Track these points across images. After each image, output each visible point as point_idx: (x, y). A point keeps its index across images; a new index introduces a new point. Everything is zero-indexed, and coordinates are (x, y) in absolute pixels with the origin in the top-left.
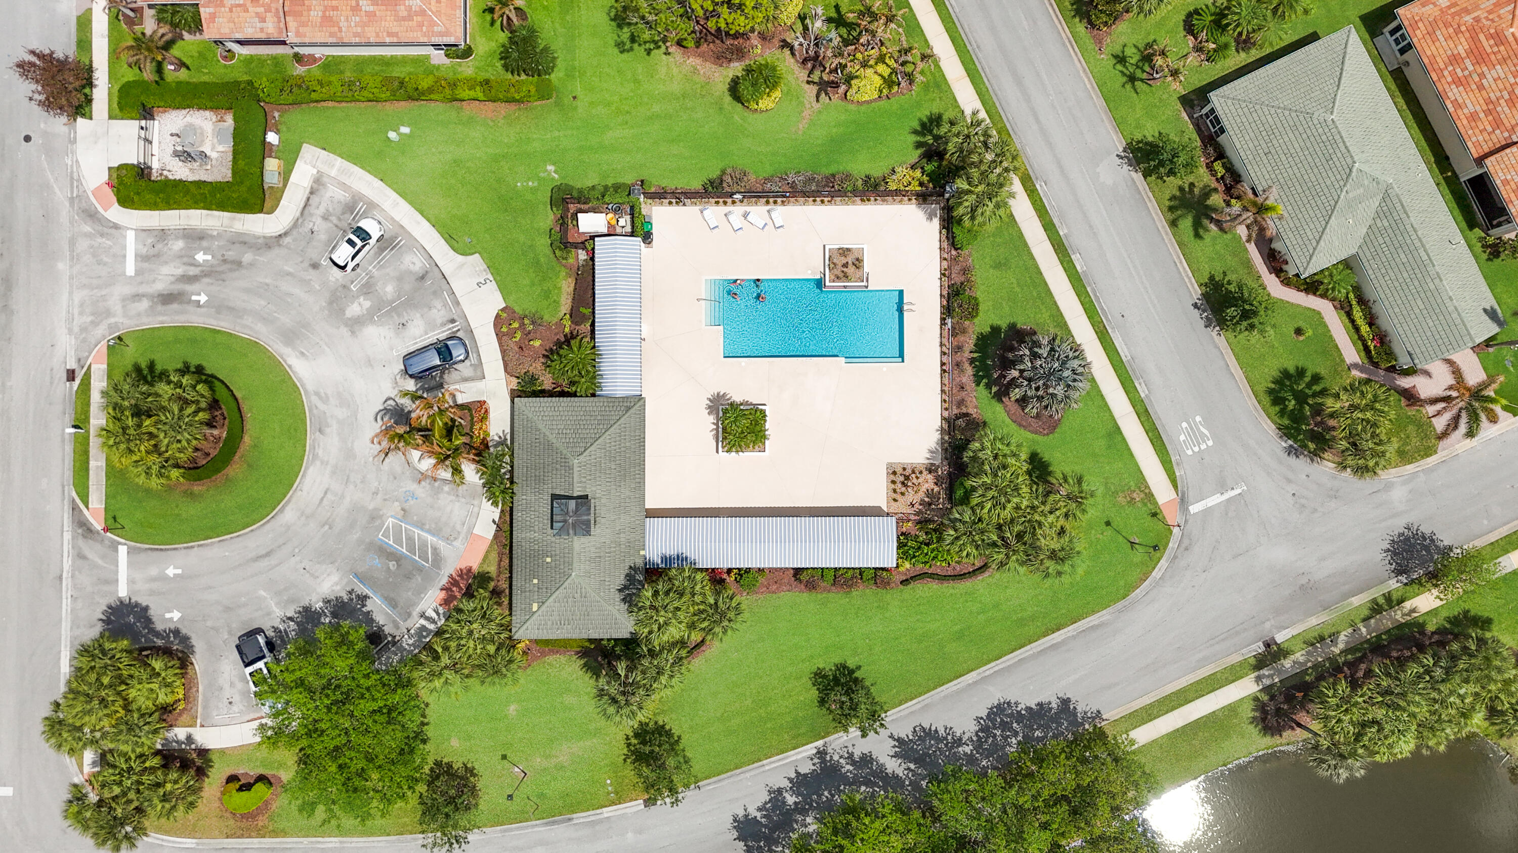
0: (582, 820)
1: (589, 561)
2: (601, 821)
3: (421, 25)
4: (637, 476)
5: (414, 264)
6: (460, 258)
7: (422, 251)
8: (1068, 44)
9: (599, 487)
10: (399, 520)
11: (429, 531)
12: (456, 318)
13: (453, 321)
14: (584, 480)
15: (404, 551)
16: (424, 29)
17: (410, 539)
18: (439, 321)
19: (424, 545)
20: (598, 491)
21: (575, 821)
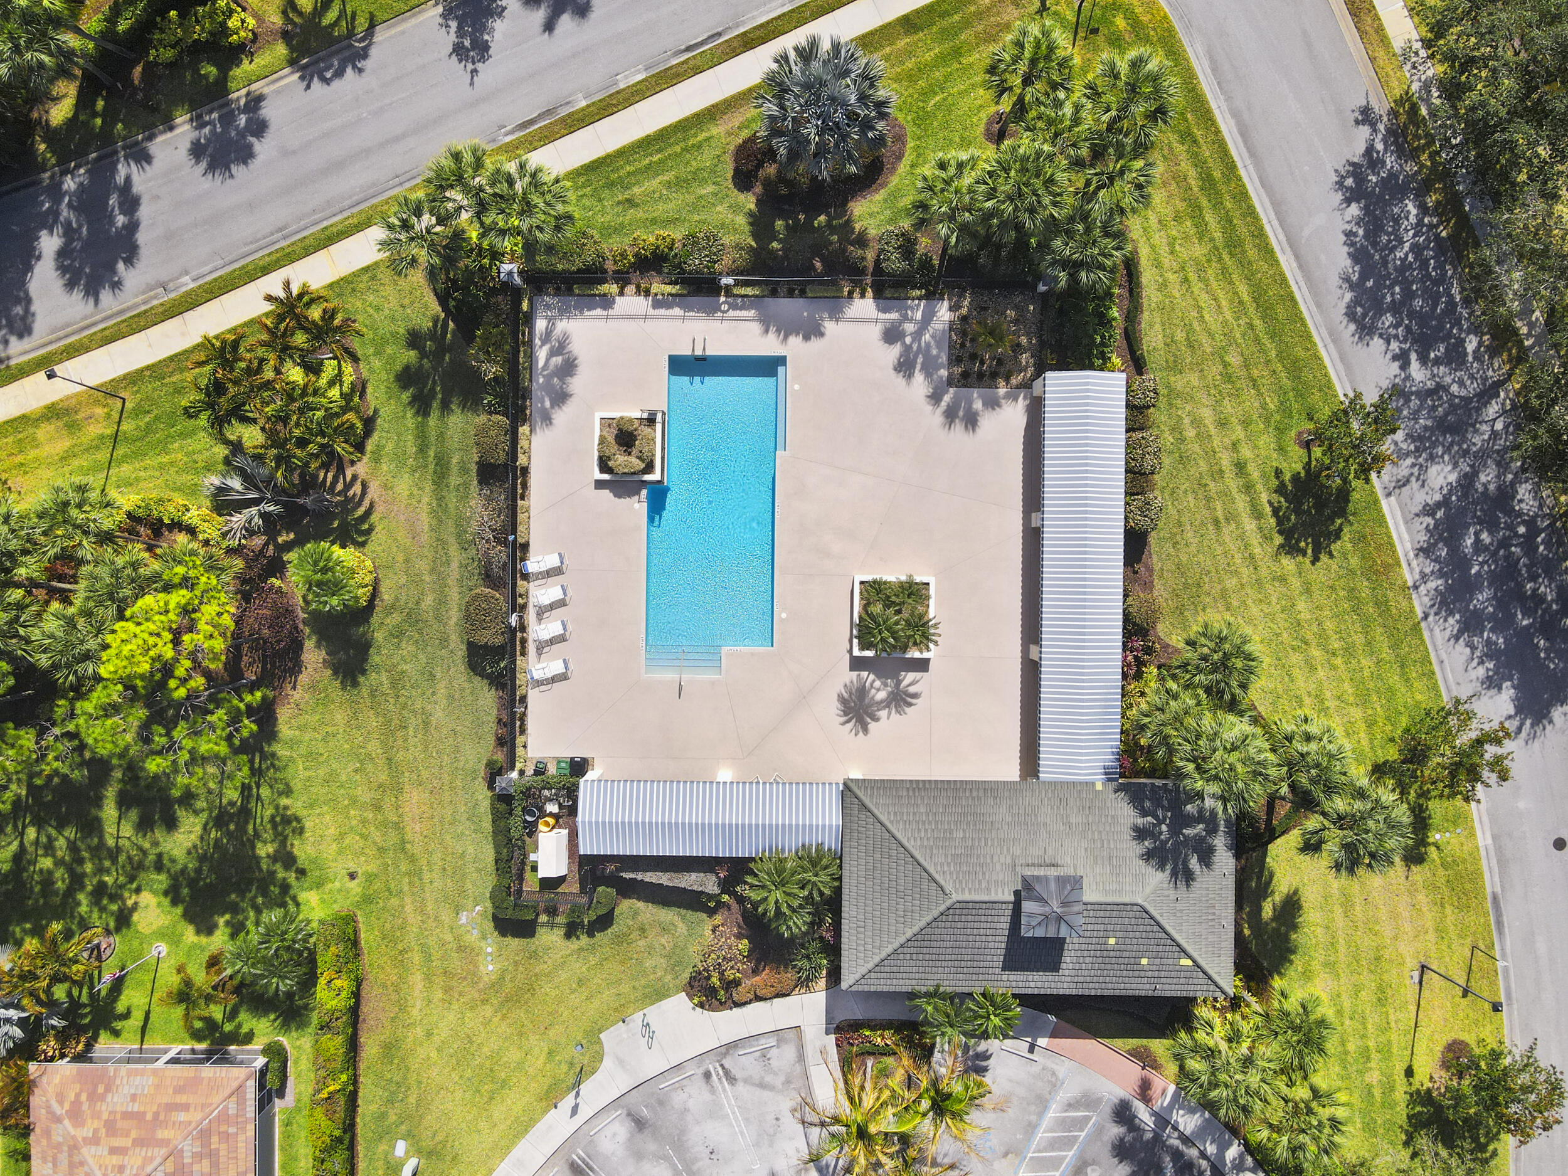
0: (1497, 879)
1: (1118, 875)
2: (1499, 850)
3: (226, 1137)
4: (975, 794)
5: (615, 1135)
6: (607, 1063)
7: (594, 1121)
8: (278, 85)
9: (996, 858)
10: (1021, 1162)
11: (1041, 1114)
12: (701, 1071)
13: (707, 1075)
14: (984, 885)
15: (1071, 1153)
16: (232, 1130)
17: (1052, 1145)
18: (706, 1096)
19: (1064, 1124)
20: (1002, 860)
21: (1498, 890)
